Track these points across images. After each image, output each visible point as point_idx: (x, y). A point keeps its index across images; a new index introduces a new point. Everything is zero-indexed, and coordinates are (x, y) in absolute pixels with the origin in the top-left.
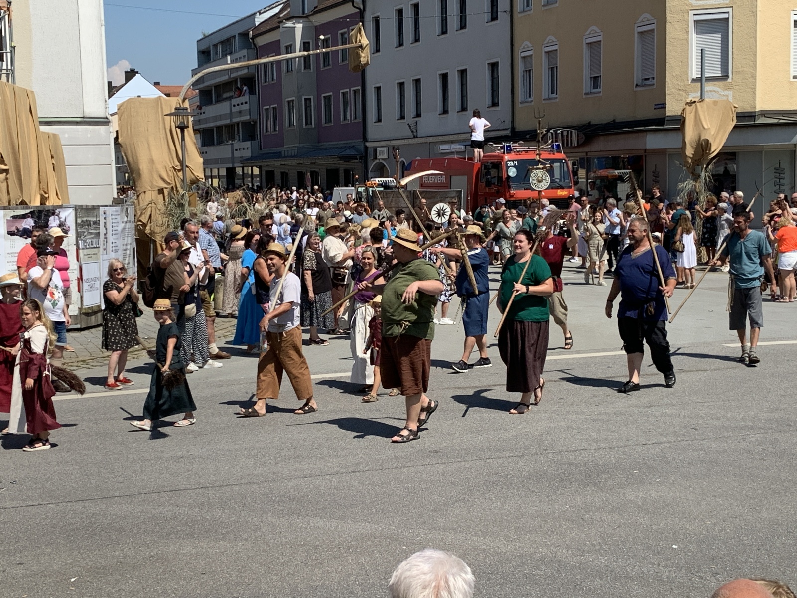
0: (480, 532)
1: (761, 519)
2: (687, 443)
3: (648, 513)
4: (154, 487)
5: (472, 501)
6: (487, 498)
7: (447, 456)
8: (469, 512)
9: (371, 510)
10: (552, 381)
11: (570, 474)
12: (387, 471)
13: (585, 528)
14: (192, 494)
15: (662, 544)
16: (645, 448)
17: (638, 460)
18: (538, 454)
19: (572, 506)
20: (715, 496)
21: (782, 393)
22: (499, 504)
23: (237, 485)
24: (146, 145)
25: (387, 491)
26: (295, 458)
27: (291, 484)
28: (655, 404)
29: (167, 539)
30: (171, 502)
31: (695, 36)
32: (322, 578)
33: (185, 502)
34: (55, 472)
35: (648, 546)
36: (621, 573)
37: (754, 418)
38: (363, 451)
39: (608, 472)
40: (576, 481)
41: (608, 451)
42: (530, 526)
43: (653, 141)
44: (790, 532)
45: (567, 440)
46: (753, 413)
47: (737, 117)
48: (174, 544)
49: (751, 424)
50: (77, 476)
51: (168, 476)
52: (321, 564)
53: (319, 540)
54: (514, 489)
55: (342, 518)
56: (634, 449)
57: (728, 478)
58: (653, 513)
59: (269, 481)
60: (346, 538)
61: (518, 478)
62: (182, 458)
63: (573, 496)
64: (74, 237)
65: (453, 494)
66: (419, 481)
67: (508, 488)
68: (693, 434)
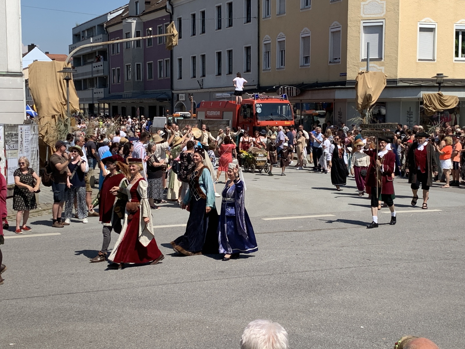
0: (251, 319)
1: (409, 312)
2: (365, 268)
3: (346, 308)
5: (245, 300)
6: (254, 298)
7: (229, 274)
8: (244, 306)
9: (187, 305)
10: (286, 231)
11: (300, 285)
12: (194, 282)
13: (311, 316)
14: (81, 296)
15: (355, 326)
16: (341, 270)
17: (338, 277)
18: (281, 274)
19: (302, 304)
20: (383, 298)
21: (417, 240)
23: (107, 290)
24: (45, 89)
25: (195, 294)
26: (140, 275)
27: (139, 290)
28: (345, 245)
29: (68, 322)
30: (68, 300)
31: (363, 34)
32: (160, 344)
33: (77, 300)
35: (347, 327)
36: (333, 342)
37: (401, 254)
38: (180, 271)
39: (322, 284)
40: (304, 289)
41: (320, 271)
42: (279, 315)
43: (339, 95)
44: (426, 319)
45: (297, 265)
46: (401, 251)
47: (387, 82)
48: (72, 325)
49: (400, 257)
50: (11, 284)
51: (65, 285)
52: (160, 336)
53: (157, 323)
54: (268, 293)
55: (170, 310)
56: (336, 271)
57: (389, 288)
58: (349, 308)
59: (125, 288)
60: (173, 321)
61: (270, 287)
62: (73, 274)
63: (303, 298)
64: (3, 143)
65: (234, 296)
66: (214, 289)
67: (265, 293)
68: (368, 263)
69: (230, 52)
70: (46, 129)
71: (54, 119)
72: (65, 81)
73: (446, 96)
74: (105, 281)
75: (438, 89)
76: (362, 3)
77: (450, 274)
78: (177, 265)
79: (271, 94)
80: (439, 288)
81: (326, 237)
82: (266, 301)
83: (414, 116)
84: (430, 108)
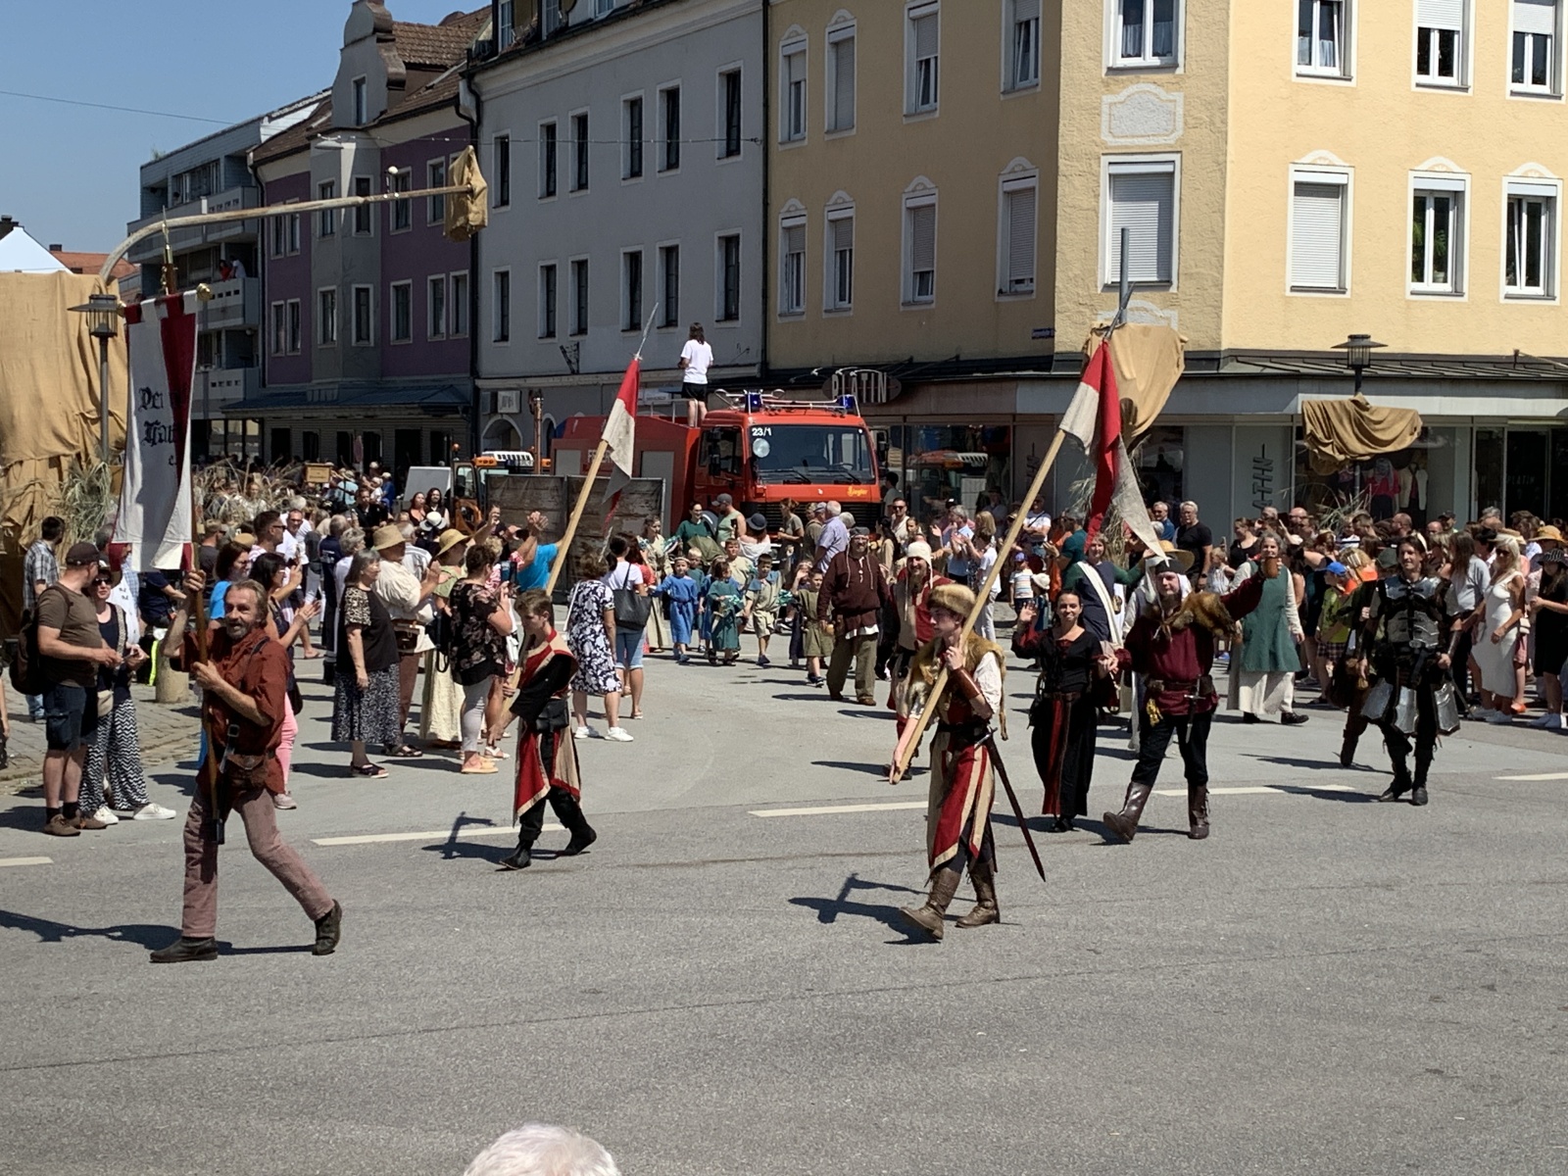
0: (675, 1151)
1: (1215, 1127)
2: (1080, 978)
3: (1002, 1113)
5: (663, 1088)
7: (617, 1000)
8: (656, 1110)
9: (459, 1106)
10: (827, 855)
11: (854, 1035)
12: (495, 1029)
13: (880, 1142)
14: (94, 1072)
16: (999, 987)
17: (986, 1011)
18: (794, 998)
19: (857, 1100)
20: (1130, 1082)
21: (1260, 885)
22: (714, 1094)
23: (187, 1055)
24: (27, 367)
25: (494, 1069)
26: (309, 1002)
27: (300, 1054)
28: (1021, 903)
29: (40, 1162)
30: (51, 1087)
31: (1110, 203)
33: (80, 1088)
37: (1205, 932)
38: (450, 987)
39: (929, 1033)
40: (866, 1050)
41: (928, 991)
42: (774, 1138)
43: (1028, 400)
44: (1269, 1153)
45: (852, 969)
46: (1204, 924)
47: (1185, 359)
49: (1200, 943)
51: (46, 1034)
53: (351, 1167)
54: (745, 1065)
55: (400, 1122)
56: (980, 990)
57: (1154, 1047)
58: (1012, 1114)
59: (253, 1048)
60: (406, 1162)
61: (754, 1044)
62: (76, 999)
63: (860, 1079)
65: (625, 1075)
66: (558, 1049)
67: (733, 1064)
68: (1092, 962)
69: (670, 253)
70: (28, 504)
71: (55, 470)
72: (96, 341)
73: (1377, 409)
74: (186, 1023)
75: (1353, 388)
76: (1104, 98)
77: (1360, 1001)
78: (441, 969)
79: (803, 393)
80: (1319, 1047)
82: (732, 1090)
83: (1276, 474)
84: (1328, 450)
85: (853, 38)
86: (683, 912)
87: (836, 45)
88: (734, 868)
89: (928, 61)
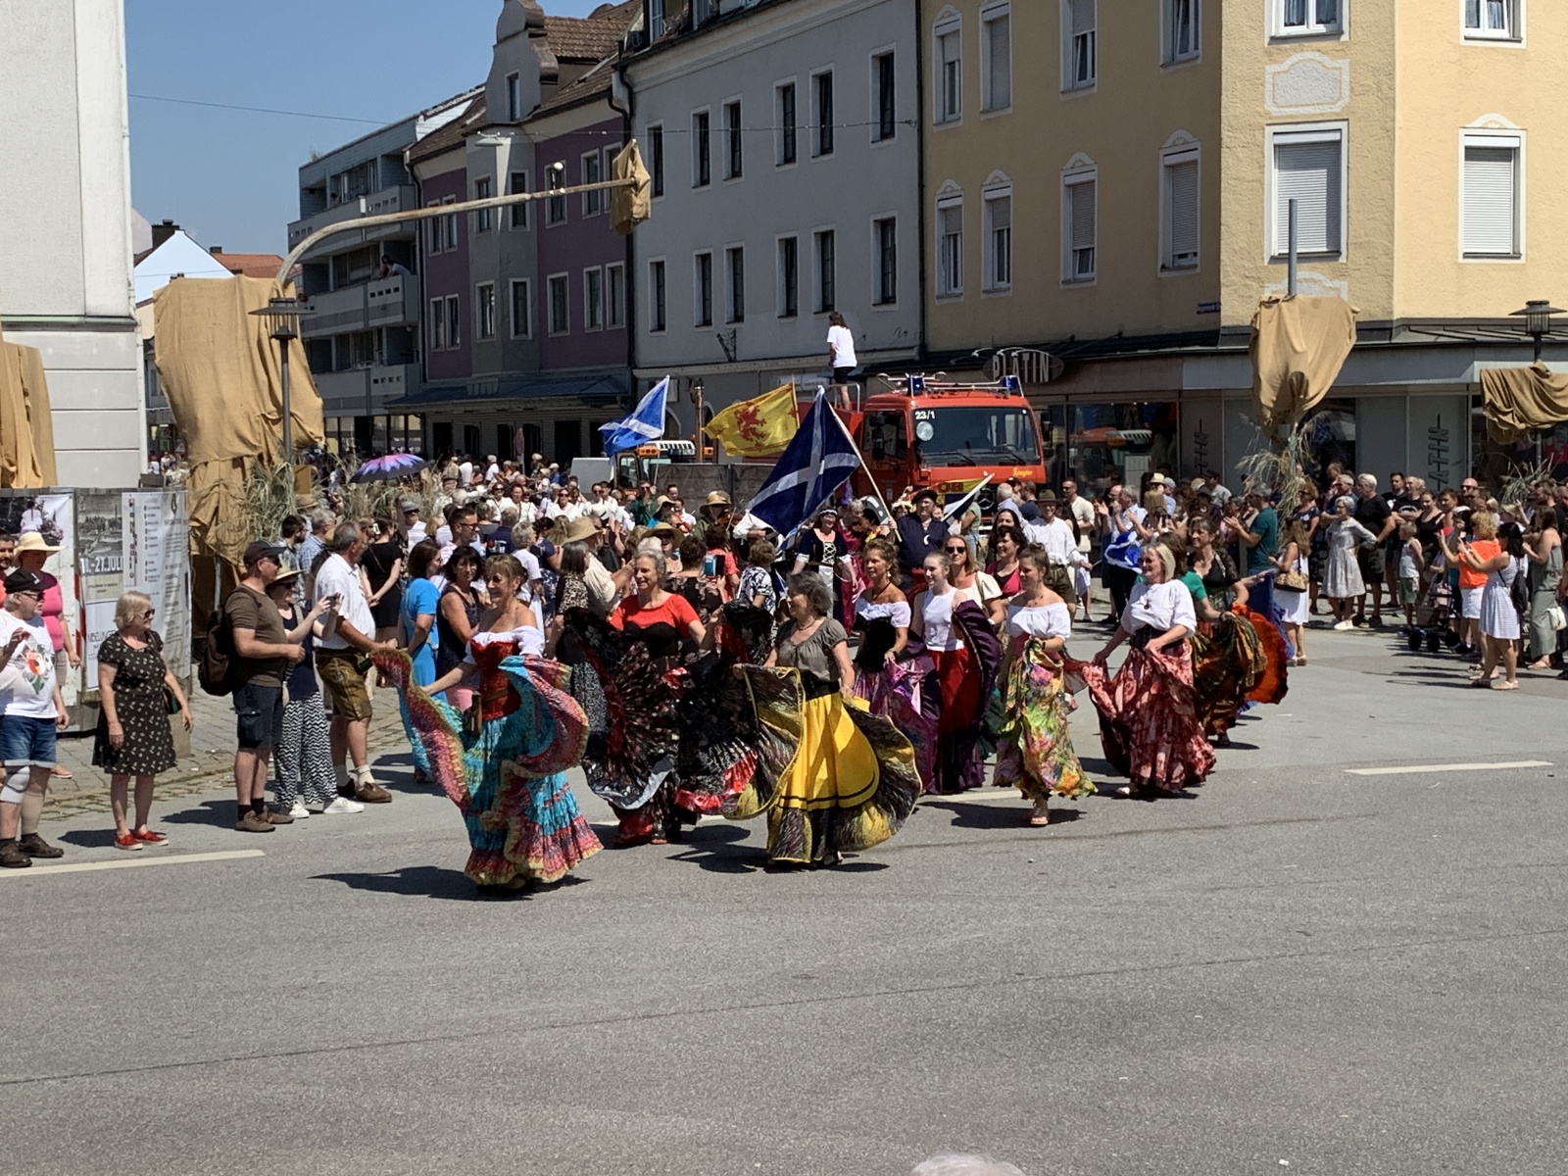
0: (903, 1135)
1: (1445, 1109)
2: (1292, 960)
3: (1227, 1096)
4: (254, 1047)
5: (885, 1073)
7: (829, 986)
8: (880, 1094)
9: (687, 1091)
10: (1021, 839)
11: (1070, 1019)
12: (713, 1014)
13: (1107, 1125)
14: (331, 1060)
15: (1259, 1158)
16: (1211, 969)
17: (1200, 994)
18: (1005, 983)
19: (1079, 1084)
20: (1354, 1064)
21: (1467, 864)
22: (936, 1078)
23: (418, 1042)
24: (210, 370)
25: (716, 1054)
26: (529, 989)
27: (526, 1040)
29: (288, 1149)
30: (290, 1075)
31: (1275, 173)
33: (319, 1076)
34: (53, 1016)
35: (1231, 1162)
37: (1416, 912)
38: (664, 974)
39: (1144, 1016)
40: (1083, 1034)
41: (1140, 974)
42: (1000, 1122)
43: (1196, 376)
44: (1502, 1134)
45: (1060, 953)
46: (1414, 903)
47: (1358, 330)
48: (303, 1158)
49: (1411, 923)
50: (99, 1023)
51: (279, 1024)
53: (589, 1151)
54: (964, 1049)
55: (630, 1106)
56: (1191, 972)
57: (1375, 1029)
58: (1237, 1097)
59: (481, 1034)
60: (641, 1145)
61: (970, 1028)
62: (305, 988)
63: (1080, 1063)
64: (71, 551)
65: (845, 1060)
66: (777, 1035)
67: (952, 1049)
68: (1303, 944)
69: (826, 238)
70: (213, 505)
71: (239, 469)
72: (276, 343)
73: (1558, 376)
74: (413, 1012)
75: (1532, 353)
76: (1267, 67)
78: (654, 957)
79: (962, 375)
80: (1543, 1026)
81: (1157, 856)
83: (1452, 443)
84: (1508, 419)
85: (1007, 16)
86: (885, 897)
87: (991, 23)
88: (931, 853)
89: (1084, 37)
